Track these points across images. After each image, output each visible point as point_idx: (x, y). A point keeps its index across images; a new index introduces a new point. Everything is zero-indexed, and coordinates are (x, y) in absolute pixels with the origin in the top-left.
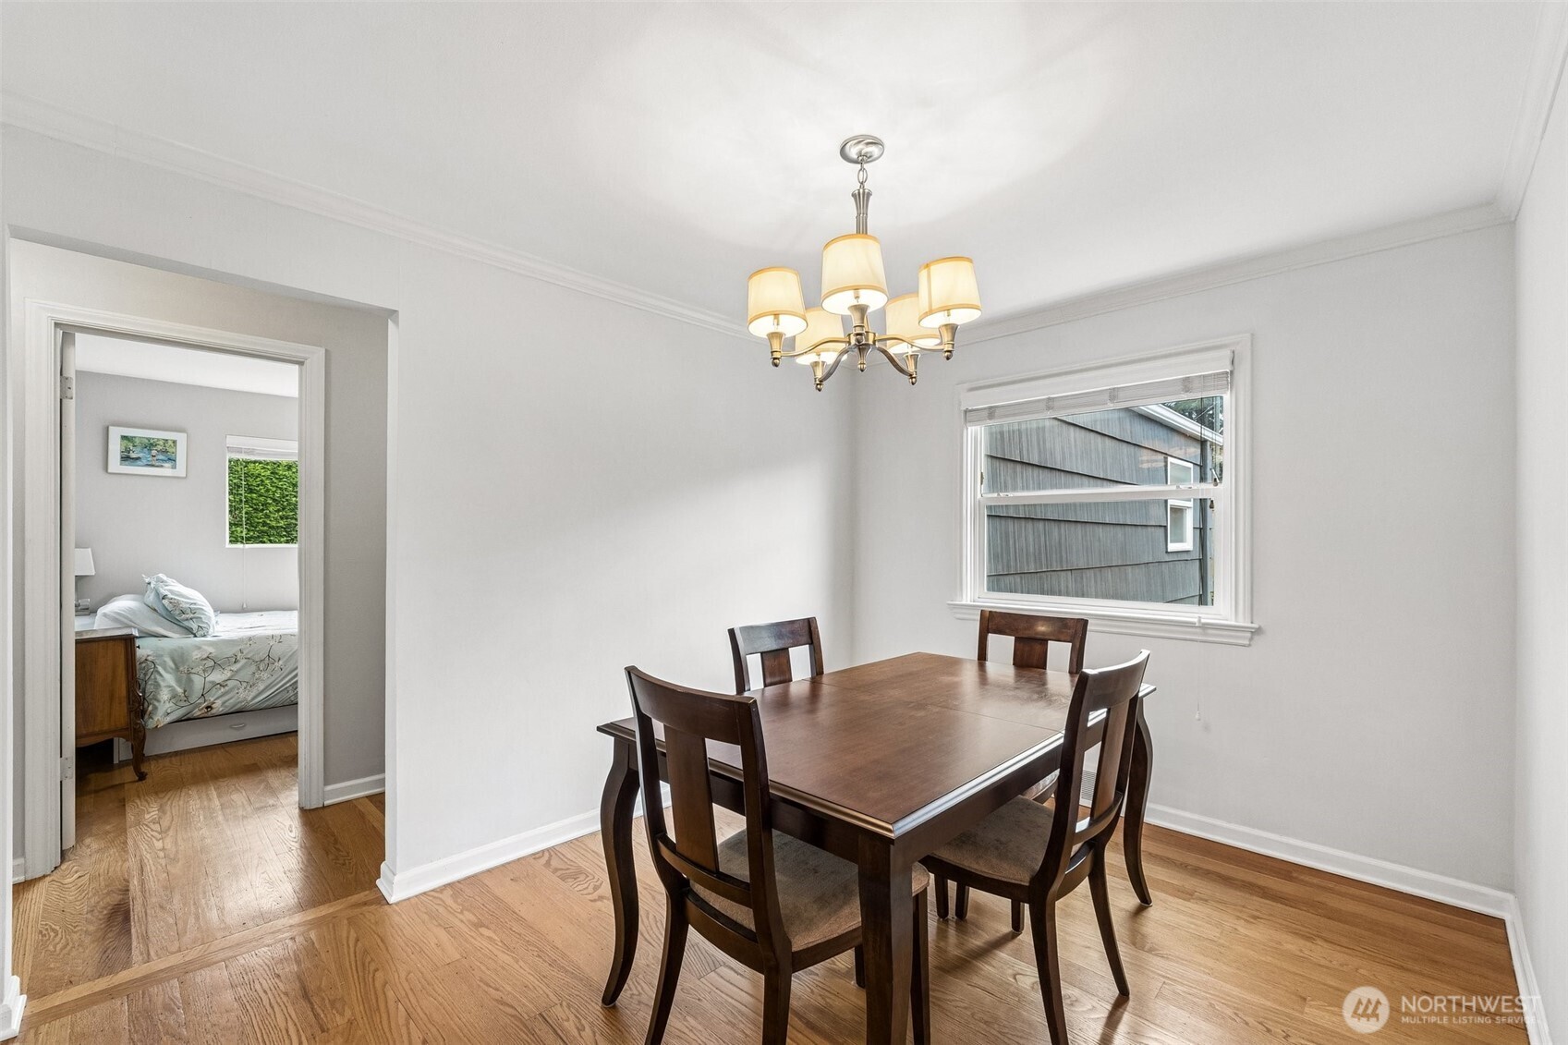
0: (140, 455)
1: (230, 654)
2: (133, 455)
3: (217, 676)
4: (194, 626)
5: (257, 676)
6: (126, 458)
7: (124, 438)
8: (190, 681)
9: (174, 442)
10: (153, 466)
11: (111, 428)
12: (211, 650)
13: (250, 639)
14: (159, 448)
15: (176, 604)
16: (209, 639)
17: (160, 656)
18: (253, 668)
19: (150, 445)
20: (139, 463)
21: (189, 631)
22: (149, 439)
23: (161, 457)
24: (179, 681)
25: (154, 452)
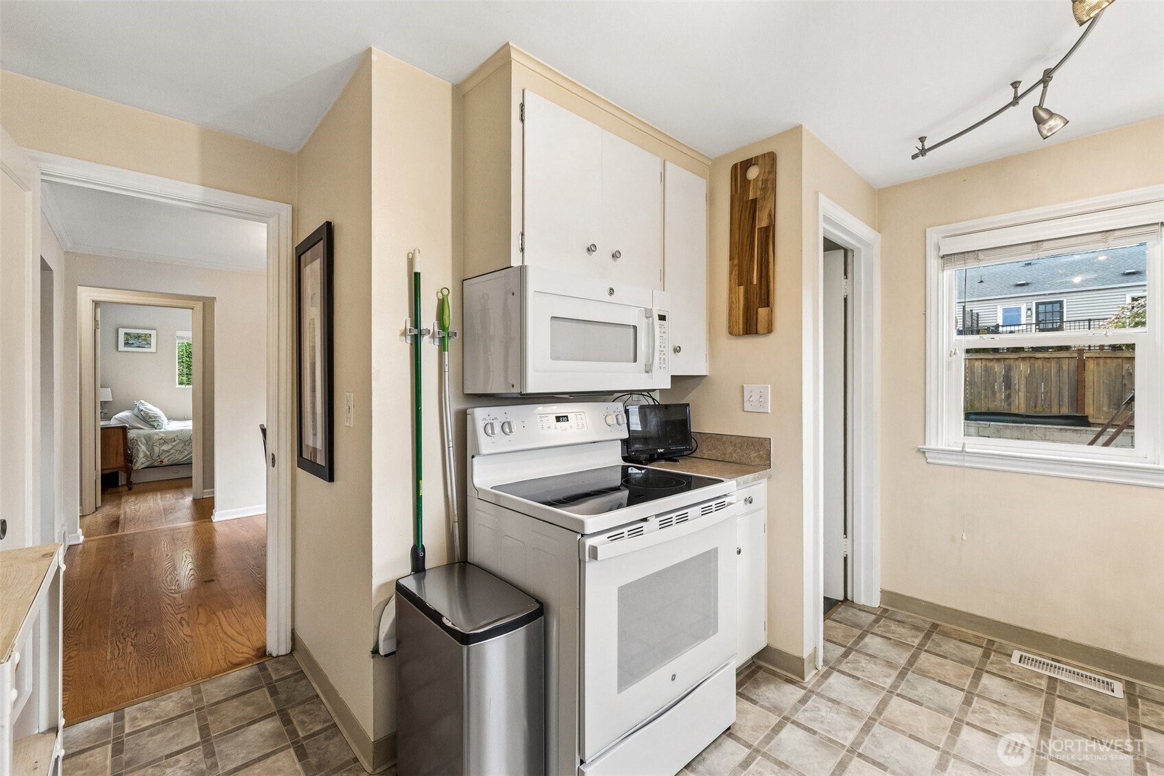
0: (134, 342)
1: (172, 437)
2: (130, 342)
3: (165, 448)
4: (156, 424)
5: (184, 448)
6: (127, 344)
7: (126, 334)
8: (153, 449)
9: (150, 335)
10: (139, 347)
11: (120, 329)
12: (163, 435)
13: (181, 431)
14: (143, 338)
15: (147, 414)
16: (162, 430)
17: (139, 437)
18: (182, 445)
19: (138, 337)
20: (133, 345)
21: (153, 427)
22: (138, 334)
23: (144, 342)
24: (148, 449)
25: (140, 340)
